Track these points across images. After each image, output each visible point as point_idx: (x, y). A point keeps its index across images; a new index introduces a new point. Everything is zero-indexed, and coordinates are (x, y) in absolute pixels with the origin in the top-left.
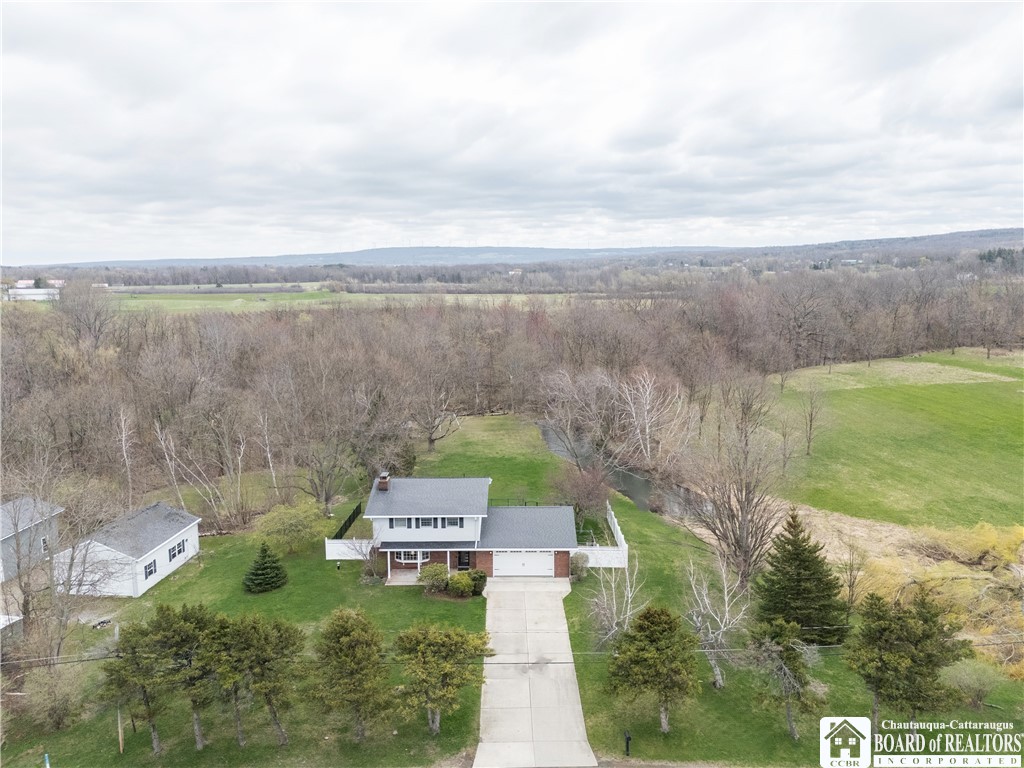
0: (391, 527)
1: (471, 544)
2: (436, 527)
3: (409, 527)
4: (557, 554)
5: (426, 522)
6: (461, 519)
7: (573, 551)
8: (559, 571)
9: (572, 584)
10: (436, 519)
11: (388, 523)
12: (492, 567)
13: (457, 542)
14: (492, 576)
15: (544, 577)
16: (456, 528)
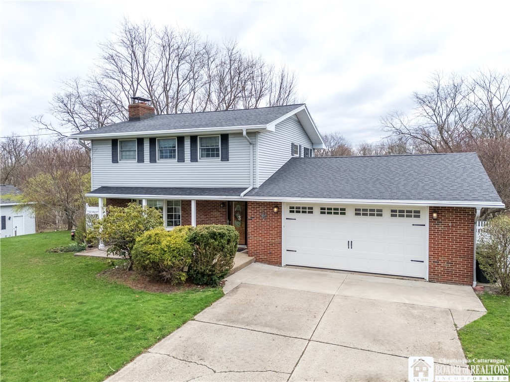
0: (115, 160)
2: (181, 159)
3: (141, 159)
4: (436, 220)
5: (168, 151)
6: (225, 137)
8: (443, 265)
10: (181, 139)
11: (108, 150)
12: (280, 243)
13: (215, 189)
14: (279, 263)
15: (403, 277)
16: (216, 162)
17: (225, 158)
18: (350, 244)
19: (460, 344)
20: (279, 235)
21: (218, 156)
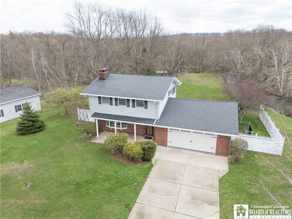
0: (100, 103)
1: (151, 121)
2: (128, 106)
3: (111, 104)
4: (219, 137)
5: (123, 102)
6: (146, 102)
7: (233, 137)
8: (220, 150)
9: (230, 163)
10: (128, 100)
11: (97, 100)
12: (167, 140)
13: (143, 119)
14: (166, 146)
15: (207, 153)
16: (142, 109)
17: (146, 108)
18: (191, 141)
19: (218, 184)
20: (167, 137)
21: (143, 106)
